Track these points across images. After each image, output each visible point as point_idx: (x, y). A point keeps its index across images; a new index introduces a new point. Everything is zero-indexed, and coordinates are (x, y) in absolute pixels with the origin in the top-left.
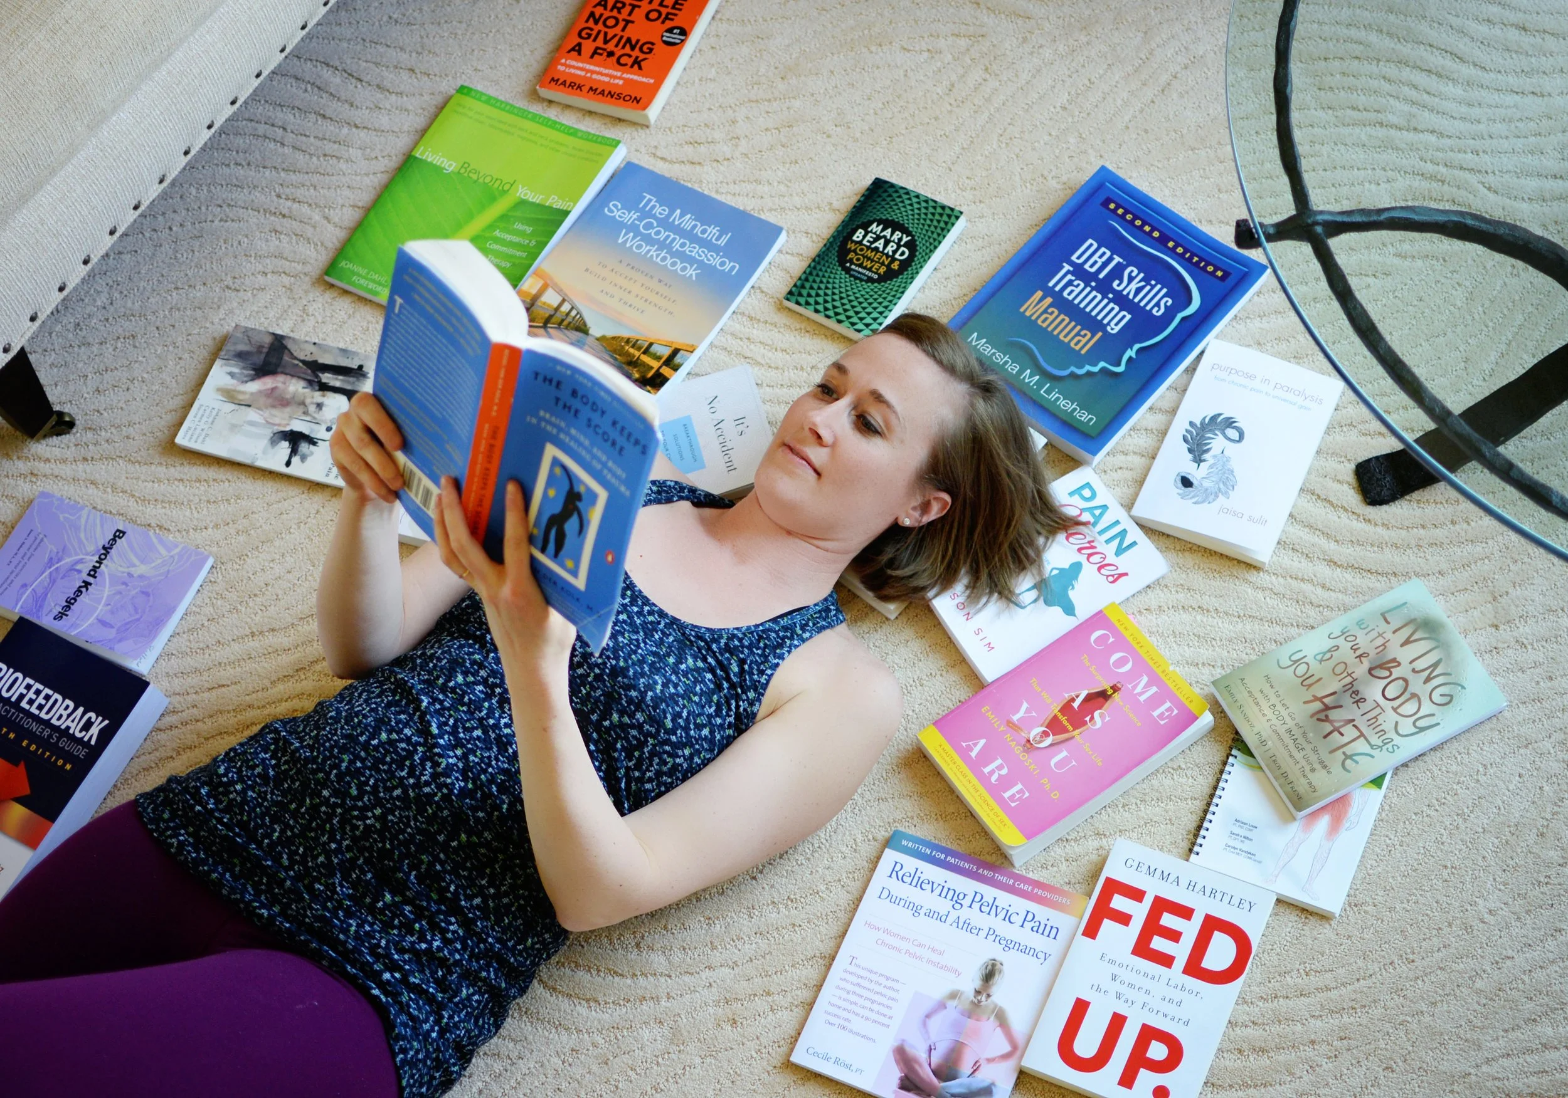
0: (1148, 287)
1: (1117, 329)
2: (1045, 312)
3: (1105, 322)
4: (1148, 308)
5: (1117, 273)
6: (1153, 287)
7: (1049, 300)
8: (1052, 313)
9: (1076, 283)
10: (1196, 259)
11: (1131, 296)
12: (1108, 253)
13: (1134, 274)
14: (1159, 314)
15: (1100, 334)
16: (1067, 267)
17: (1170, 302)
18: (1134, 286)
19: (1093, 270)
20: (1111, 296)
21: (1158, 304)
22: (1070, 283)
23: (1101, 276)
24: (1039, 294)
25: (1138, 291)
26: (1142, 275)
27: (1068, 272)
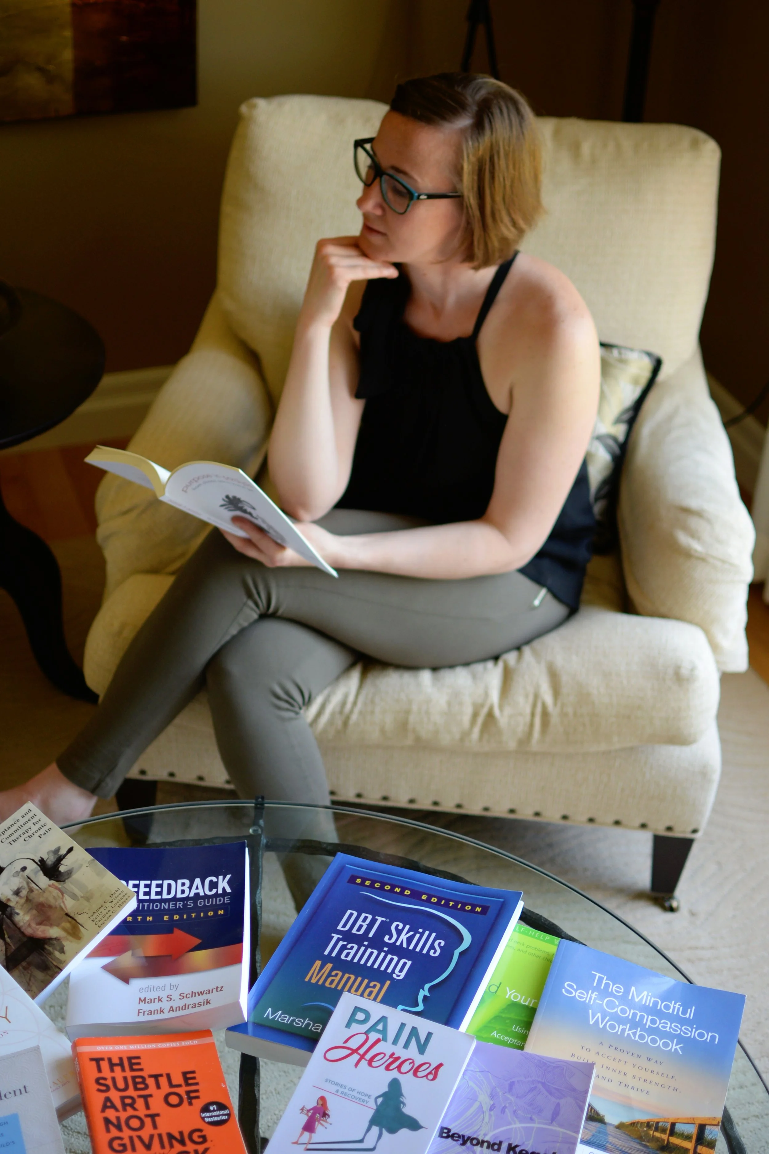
0: (418, 936)
1: (402, 975)
2: (329, 975)
3: (389, 970)
4: (425, 952)
5: (384, 929)
6: (422, 935)
7: (329, 966)
8: (336, 975)
9: (349, 946)
10: (451, 904)
11: (405, 946)
12: (370, 917)
13: (400, 927)
14: (437, 954)
15: (388, 983)
16: (336, 937)
17: (443, 943)
18: (404, 937)
19: (361, 932)
20: (386, 949)
21: (432, 947)
22: (344, 948)
23: (371, 935)
24: (318, 963)
25: (410, 940)
26: (408, 927)
27: (338, 940)
